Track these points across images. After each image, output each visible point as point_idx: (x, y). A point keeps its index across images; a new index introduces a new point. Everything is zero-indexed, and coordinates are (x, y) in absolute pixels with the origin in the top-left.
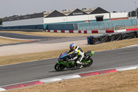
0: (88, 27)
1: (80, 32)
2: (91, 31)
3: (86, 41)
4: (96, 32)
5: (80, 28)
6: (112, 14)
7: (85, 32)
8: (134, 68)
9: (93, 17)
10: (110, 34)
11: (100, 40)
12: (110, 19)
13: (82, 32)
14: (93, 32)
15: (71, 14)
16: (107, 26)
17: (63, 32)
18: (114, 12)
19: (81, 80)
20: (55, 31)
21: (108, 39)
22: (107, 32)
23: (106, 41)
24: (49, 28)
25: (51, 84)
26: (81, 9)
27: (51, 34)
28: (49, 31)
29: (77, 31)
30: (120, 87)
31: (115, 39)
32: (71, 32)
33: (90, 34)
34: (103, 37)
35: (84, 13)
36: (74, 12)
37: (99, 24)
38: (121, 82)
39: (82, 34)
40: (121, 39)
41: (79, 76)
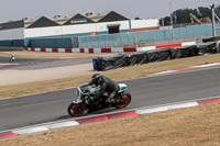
0: (95, 43)
1: (82, 51)
2: (100, 50)
3: (91, 66)
4: (109, 51)
5: (82, 45)
6: (133, 22)
7: (91, 51)
8: (165, 108)
9: (103, 27)
10: (129, 55)
11: (113, 63)
12: (131, 30)
13: (86, 50)
14: (104, 51)
15: (68, 23)
16: (125, 42)
17: (55, 50)
18: (137, 19)
19: (80, 129)
20: (43, 50)
21: (127, 62)
22: (125, 50)
23: (123, 66)
24: (32, 44)
25: (30, 136)
26: (84, 15)
27: (37, 54)
28: (33, 50)
29: (78, 50)
30: (140, 140)
31: (137, 62)
32: (68, 50)
33: (98, 54)
34: (118, 58)
35: (89, 21)
36: (73, 19)
37: (112, 38)
38: (143, 132)
39: (86, 55)
40: (147, 62)
41: (76, 123)
